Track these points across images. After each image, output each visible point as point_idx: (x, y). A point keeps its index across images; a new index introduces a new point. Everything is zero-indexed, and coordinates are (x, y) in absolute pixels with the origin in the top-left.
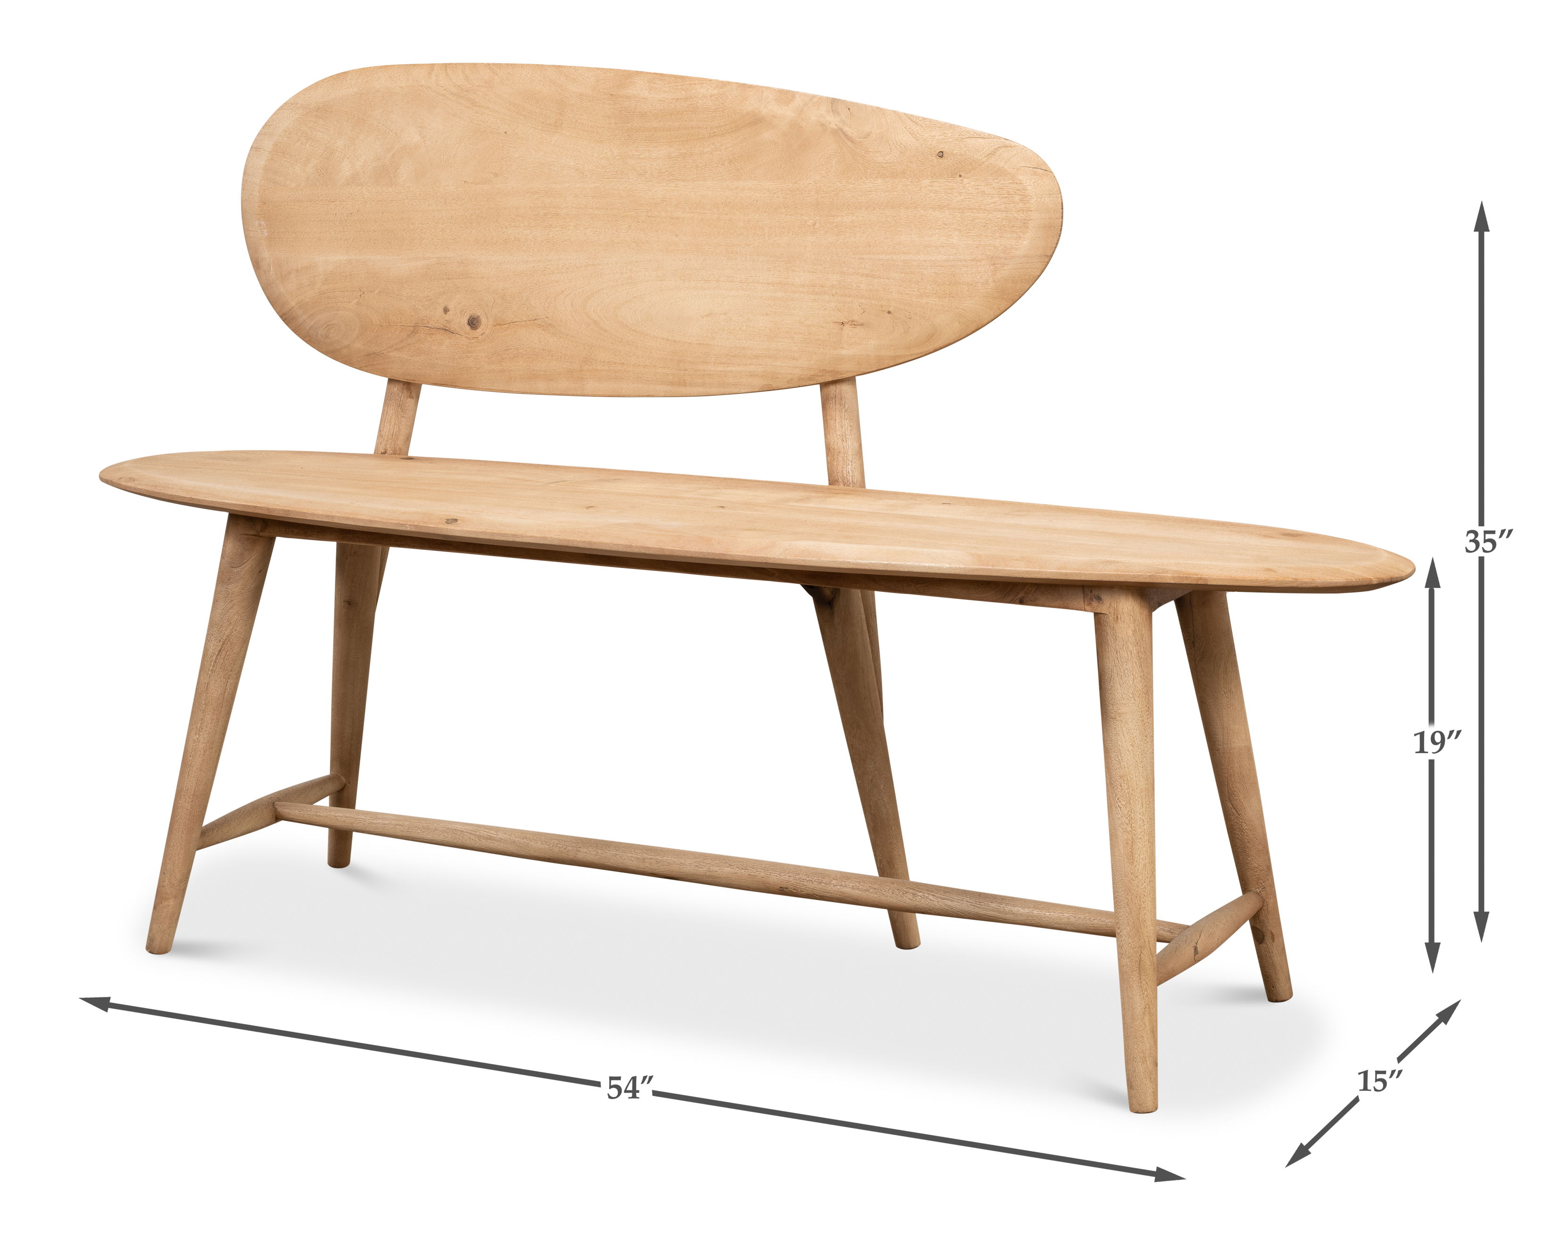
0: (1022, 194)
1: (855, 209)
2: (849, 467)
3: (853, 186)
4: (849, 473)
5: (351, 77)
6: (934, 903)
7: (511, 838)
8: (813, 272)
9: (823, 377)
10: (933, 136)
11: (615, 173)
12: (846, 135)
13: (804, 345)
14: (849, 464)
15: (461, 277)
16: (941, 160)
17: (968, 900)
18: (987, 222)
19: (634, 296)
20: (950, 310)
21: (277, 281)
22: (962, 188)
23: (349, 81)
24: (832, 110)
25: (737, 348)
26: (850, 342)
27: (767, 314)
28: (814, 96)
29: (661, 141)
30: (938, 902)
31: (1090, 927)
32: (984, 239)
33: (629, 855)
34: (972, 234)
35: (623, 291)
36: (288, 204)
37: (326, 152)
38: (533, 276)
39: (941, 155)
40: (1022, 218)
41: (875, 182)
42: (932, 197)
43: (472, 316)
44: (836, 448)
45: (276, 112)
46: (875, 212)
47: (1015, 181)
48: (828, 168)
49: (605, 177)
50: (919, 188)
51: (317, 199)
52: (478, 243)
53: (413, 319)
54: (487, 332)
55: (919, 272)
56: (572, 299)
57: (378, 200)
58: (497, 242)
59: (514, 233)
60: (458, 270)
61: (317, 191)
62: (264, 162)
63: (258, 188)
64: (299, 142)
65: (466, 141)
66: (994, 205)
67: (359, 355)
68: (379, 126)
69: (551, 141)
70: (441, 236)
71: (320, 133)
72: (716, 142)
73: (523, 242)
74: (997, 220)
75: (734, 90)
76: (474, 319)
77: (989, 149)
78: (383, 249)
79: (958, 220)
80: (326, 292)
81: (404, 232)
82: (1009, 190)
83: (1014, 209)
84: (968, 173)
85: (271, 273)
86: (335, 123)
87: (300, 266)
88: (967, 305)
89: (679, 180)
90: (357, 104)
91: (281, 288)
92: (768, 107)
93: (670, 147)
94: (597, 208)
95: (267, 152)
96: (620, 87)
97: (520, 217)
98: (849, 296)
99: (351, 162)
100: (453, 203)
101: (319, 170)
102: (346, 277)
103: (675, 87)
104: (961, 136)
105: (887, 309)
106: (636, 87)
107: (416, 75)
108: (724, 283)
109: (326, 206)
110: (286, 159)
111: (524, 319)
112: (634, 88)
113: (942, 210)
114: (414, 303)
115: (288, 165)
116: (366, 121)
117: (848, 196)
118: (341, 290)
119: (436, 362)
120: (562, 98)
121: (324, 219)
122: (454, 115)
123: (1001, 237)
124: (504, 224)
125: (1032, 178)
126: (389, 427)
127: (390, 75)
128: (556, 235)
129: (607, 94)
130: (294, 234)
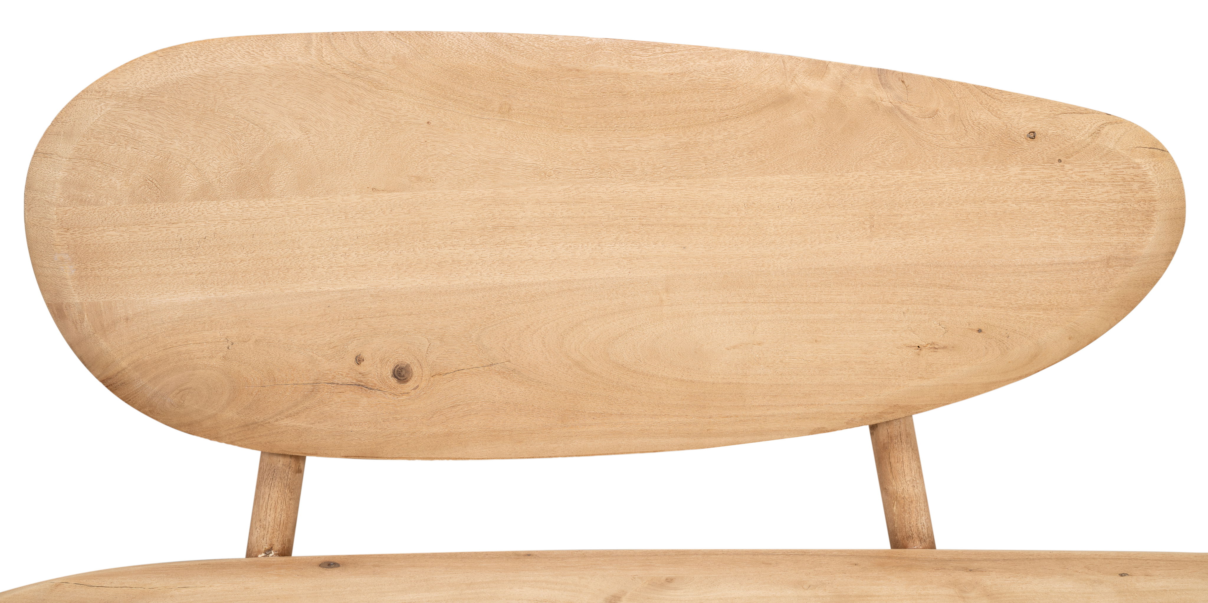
0: (1141, 180)
1: (924, 205)
2: (923, 518)
3: (921, 177)
4: (924, 525)
8: (875, 286)
9: (894, 414)
10: (1019, 113)
11: (591, 171)
12: (905, 115)
13: (870, 377)
14: (923, 514)
15: (378, 315)
16: (1032, 142)
18: (1099, 216)
19: (630, 327)
20: (1058, 324)
21: (96, 335)
22: (1063, 176)
24: (882, 84)
25: (780, 385)
26: (927, 370)
27: (816, 341)
28: (853, 67)
29: (652, 128)
32: (1097, 236)
34: (1082, 231)
35: (614, 321)
36: (103, 230)
37: (159, 157)
38: (484, 308)
39: (1033, 136)
40: (1144, 209)
41: (948, 171)
42: (1024, 187)
43: (398, 365)
44: (907, 496)
45: (70, 103)
46: (951, 208)
47: (1132, 166)
48: (885, 156)
49: (577, 176)
50: (1007, 178)
51: (149, 220)
52: (400, 269)
53: (311, 374)
54: (423, 385)
55: (1015, 280)
56: (542, 336)
57: (245, 218)
58: (427, 266)
59: (451, 253)
60: (372, 306)
61: (149, 209)
62: (60, 173)
63: (55, 209)
64: (115, 144)
65: (371, 135)
66: (1106, 194)
67: (231, 427)
68: (237, 119)
69: (496, 133)
70: (344, 262)
71: (147, 131)
72: (729, 127)
73: (465, 265)
74: (1112, 213)
75: (746, 62)
76: (401, 369)
77: (1091, 127)
78: (258, 284)
79: (1062, 215)
80: (174, 345)
81: (288, 259)
82: (1124, 176)
83: (1132, 199)
84: (1069, 157)
85: (85, 324)
86: (169, 117)
87: (131, 313)
88: (1080, 317)
89: (681, 177)
90: (201, 90)
91: (102, 344)
92: (796, 82)
93: (665, 136)
94: (569, 217)
95: (65, 160)
96: (589, 60)
97: (459, 233)
98: (925, 314)
99: (198, 169)
100: (358, 218)
101: (150, 182)
102: (205, 323)
103: (664, 59)
104: (1053, 112)
105: (976, 327)
106: (610, 59)
107: (287, 50)
108: (755, 305)
109: (165, 229)
110: (95, 168)
111: (475, 365)
112: (609, 61)
113: (1040, 204)
114: (311, 353)
115: (99, 176)
116: (217, 114)
117: (914, 190)
118: (198, 342)
119: (350, 429)
120: (508, 76)
121: (164, 247)
122: (350, 102)
123: (1118, 233)
124: (436, 243)
125: (1147, 160)
126: (273, 515)
127: (247, 50)
128: (513, 253)
129: (571, 70)
130: (117, 270)
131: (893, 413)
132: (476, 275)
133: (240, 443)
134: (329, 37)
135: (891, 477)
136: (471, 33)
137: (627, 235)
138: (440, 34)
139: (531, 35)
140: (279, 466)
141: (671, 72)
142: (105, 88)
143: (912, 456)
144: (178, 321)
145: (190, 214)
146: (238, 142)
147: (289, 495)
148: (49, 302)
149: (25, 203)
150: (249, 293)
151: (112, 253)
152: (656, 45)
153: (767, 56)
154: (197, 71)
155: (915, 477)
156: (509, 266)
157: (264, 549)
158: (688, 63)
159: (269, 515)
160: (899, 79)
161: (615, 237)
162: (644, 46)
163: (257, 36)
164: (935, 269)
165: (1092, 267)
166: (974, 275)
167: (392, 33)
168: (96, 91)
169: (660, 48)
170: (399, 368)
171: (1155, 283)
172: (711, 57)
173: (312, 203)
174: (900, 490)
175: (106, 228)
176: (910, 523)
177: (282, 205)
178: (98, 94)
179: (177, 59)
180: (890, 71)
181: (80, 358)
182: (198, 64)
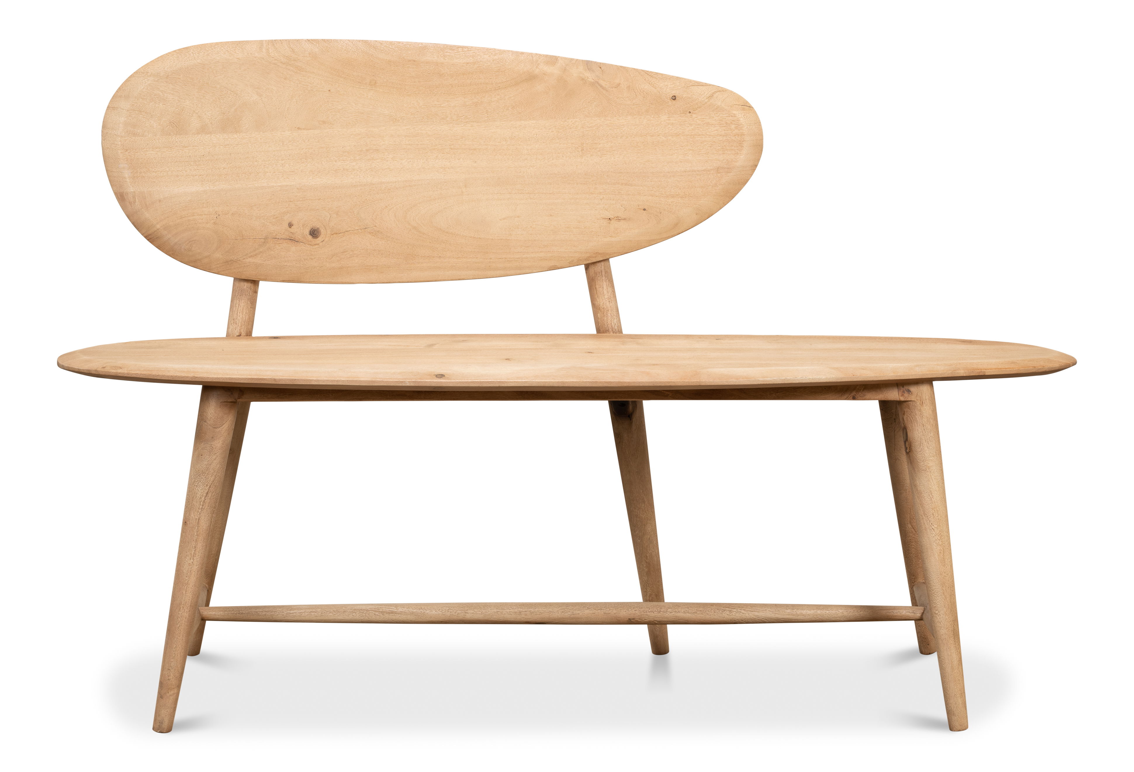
0: (736, 123)
1: (612, 138)
2: (615, 320)
3: (610, 121)
4: (616, 325)
5: (192, 52)
6: (746, 615)
7: (410, 610)
8: (584, 184)
9: (596, 258)
10: (667, 85)
11: (422, 118)
12: (601, 86)
13: (582, 236)
15: (301, 199)
16: (674, 102)
17: (770, 610)
18: (712, 144)
19: (444, 207)
20: (689, 206)
21: (142, 210)
22: (692, 121)
23: (192, 55)
24: (588, 69)
25: (530, 240)
26: (616, 232)
27: (551, 215)
28: (572, 59)
29: (457, 94)
30: (748, 614)
31: (858, 617)
32: (711, 156)
33: (508, 611)
34: (702, 153)
35: (435, 204)
36: (147, 150)
37: (178, 109)
38: (362, 196)
39: (674, 98)
40: (738, 140)
41: (626, 119)
42: (670, 127)
43: (312, 228)
44: (605, 307)
45: (127, 79)
46: (628, 139)
47: (731, 115)
48: (590, 110)
49: (414, 121)
50: (660, 122)
51: (172, 145)
52: (313, 174)
53: (263, 233)
54: (326, 239)
55: (665, 180)
56: (395, 212)
57: (226, 144)
58: (329, 172)
59: (343, 165)
60: (298, 195)
61: (172, 139)
62: (122, 118)
63: (120, 138)
64: (153, 102)
65: (297, 98)
66: (716, 131)
67: (218, 263)
68: (221, 88)
69: (368, 96)
70: (282, 169)
71: (171, 95)
72: (501, 93)
73: (350, 172)
74: (720, 142)
75: (510, 56)
76: (314, 230)
77: (708, 93)
78: (233, 182)
79: (691, 143)
80: (186, 216)
81: (250, 168)
82: (727, 121)
83: (731, 134)
84: (695, 111)
85: (136, 203)
86: (183, 87)
87: (162, 197)
88: (702, 201)
89: (474, 122)
90: (201, 72)
91: (146, 216)
92: (539, 67)
93: (464, 98)
94: (409, 144)
95: (125, 111)
96: (421, 55)
97: (347, 153)
98: (613, 200)
99: (199, 116)
100: (290, 145)
101: (172, 124)
102: (203, 203)
103: (464, 55)
104: (686, 85)
105: (643, 207)
106: (433, 55)
107: (249, 49)
108: (515, 194)
109: (181, 150)
110: (142, 116)
111: (357, 228)
113: (678, 137)
114: (263, 221)
115: (144, 120)
116: (210, 85)
117: (607, 129)
118: (200, 214)
119: (285, 264)
120: (374, 64)
121: (180, 161)
122: (285, 79)
123: (723, 153)
124: (334, 159)
125: (740, 112)
126: (241, 316)
127: (227, 49)
128: (377, 165)
129: (410, 61)
130: (154, 173)
131: (596, 257)
132: (357, 177)
133: (222, 273)
134: (273, 42)
135: (596, 296)
136: (353, 40)
137: (443, 155)
138: (336, 41)
139: (388, 41)
140: (245, 288)
141: (467, 62)
142: (147, 70)
143: (609, 284)
144: (188, 202)
145: (195, 142)
146: (222, 101)
147: (250, 304)
148: (116, 192)
149: (102, 136)
150: (229, 187)
151: (151, 164)
152: (458, 47)
153: (522, 53)
154: (199, 61)
155: (612, 297)
156: (375, 172)
157: (236, 335)
158: (477, 57)
159: (239, 316)
160: (598, 66)
161: (436, 156)
162: (452, 48)
163: (232, 42)
164: (619, 174)
165: (708, 173)
166: (641, 178)
167: (309, 40)
168: (142, 73)
169: (461, 49)
170: (313, 230)
171: (746, 183)
172: (490, 54)
173: (264, 136)
174: (601, 304)
175: (148, 149)
176: (607, 322)
177: (247, 137)
179: (188, 54)
180: (594, 62)
181: (133, 224)
182: (199, 57)
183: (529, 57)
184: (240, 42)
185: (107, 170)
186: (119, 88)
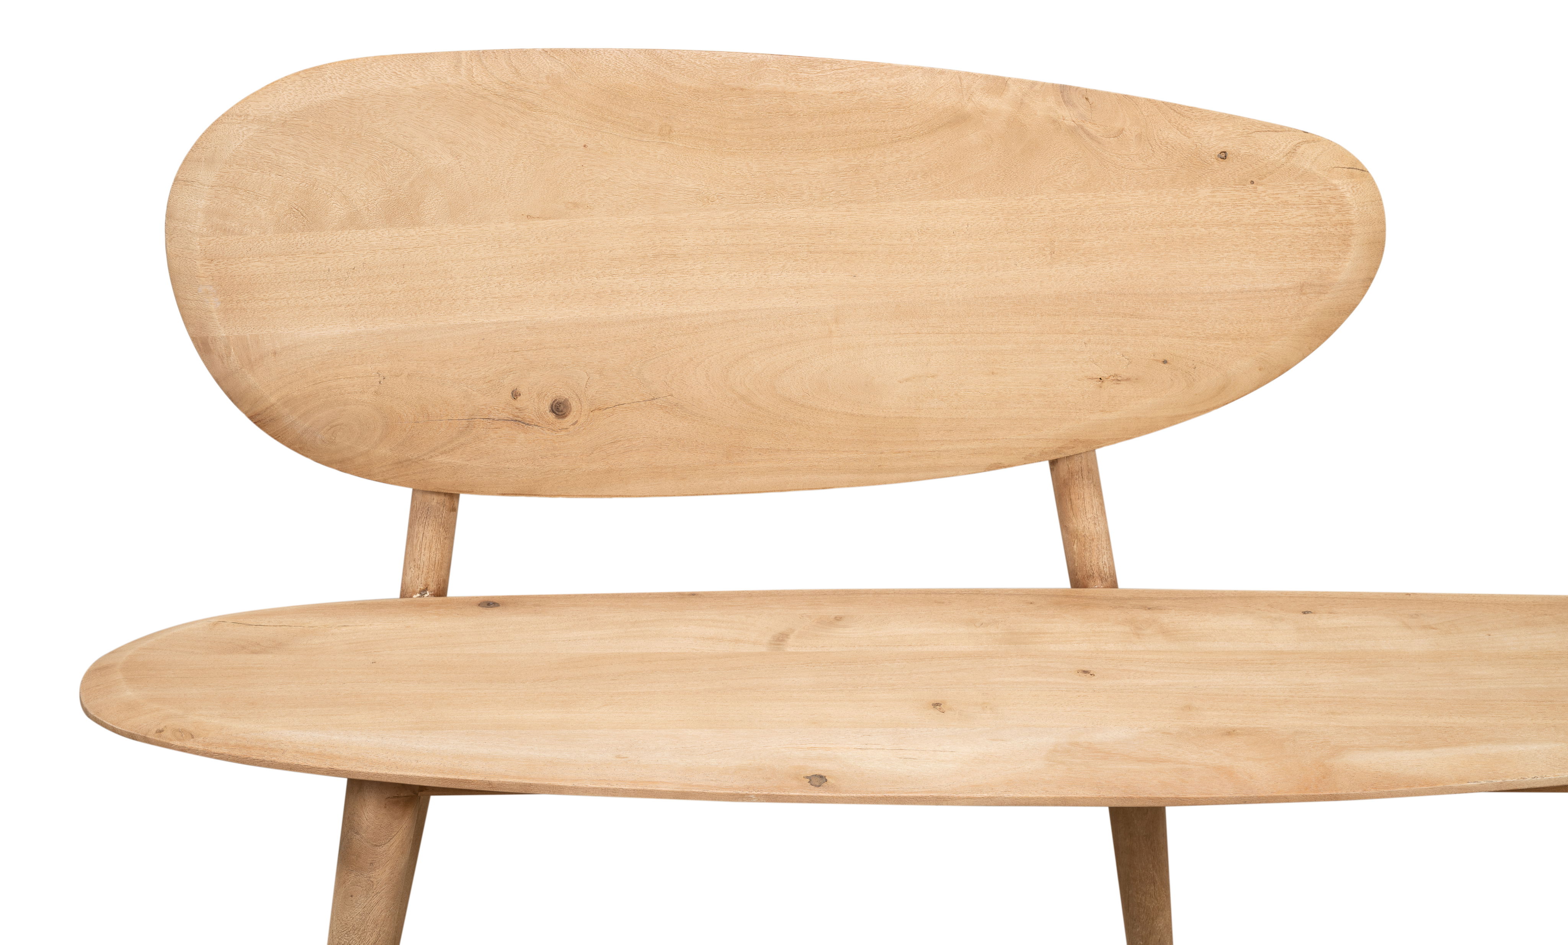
0: (1338, 203)
1: (1108, 230)
2: (1105, 556)
3: (1104, 200)
4: (1105, 564)
8: (1055, 315)
9: (1074, 449)
10: (1209, 132)
11: (756, 196)
12: (1088, 134)
13: (1049, 410)
14: (1104, 553)
15: (534, 347)
16: (1223, 163)
18: (1293, 240)
19: (798, 359)
20: (1248, 354)
21: (243, 370)
22: (1255, 198)
23: (329, 80)
24: (1064, 102)
25: (954, 419)
26: (1109, 403)
27: (993, 373)
28: (1034, 83)
29: (821, 150)
32: (1290, 262)
34: (1274, 257)
35: (781, 353)
36: (248, 260)
37: (305, 183)
38: (645, 340)
39: (1224, 156)
40: (1341, 233)
41: (1134, 194)
42: (1214, 210)
43: (556, 400)
44: (1087, 534)
45: (210, 128)
46: (1137, 233)
47: (1329, 187)
48: (1067, 178)
49: (741, 201)
50: (1196, 200)
51: (296, 251)
52: (557, 300)
53: (466, 410)
54: (582, 420)
55: (1203, 308)
56: (706, 369)
57: (395, 247)
58: (585, 297)
59: (610, 283)
60: (529, 339)
61: (295, 238)
62: (202, 201)
63: (198, 239)
64: (259, 171)
65: (525, 160)
66: (1301, 218)
67: (384, 464)
68: (385, 143)
69: (656, 156)
71: (292, 157)
72: (902, 148)
73: (625, 296)
74: (1307, 237)
75: (920, 78)
76: (560, 404)
77: (1287, 146)
78: (409, 316)
79: (1254, 240)
80: (324, 380)
81: (440, 291)
82: (1320, 198)
83: (1328, 222)
84: (1262, 179)
85: (232, 358)
86: (314, 141)
87: (279, 347)
88: (1271, 347)
89: (852, 202)
90: (347, 114)
91: (250, 379)
92: (974, 100)
93: (835, 158)
94: (733, 245)
95: (207, 187)
96: (753, 78)
97: (618, 262)
98: (1108, 344)
99: (345, 196)
100: (513, 247)
101: (295, 210)
102: (355, 357)
103: (834, 76)
104: (1246, 130)
105: (1161, 358)
106: (776, 77)
107: (436, 70)
108: (928, 335)
109: (312, 260)
110: (238, 196)
111: (637, 399)
112: (775, 80)
113: (1230, 228)
114: (465, 388)
115: (243, 205)
116: (364, 138)
117: (1097, 214)
118: (349, 376)
119: (507, 466)
120: (668, 96)
121: (311, 279)
122: (503, 125)
123: (1313, 258)
124: (594, 272)
125: (1345, 182)
126: (427, 556)
127: (394, 71)
128: (674, 283)
129: (735, 89)
130: (263, 303)
131: (1073, 447)
132: (637, 306)
133: (393, 481)
134: (479, 55)
135: (1071, 514)
136: (629, 50)
137: (794, 263)
138: (596, 52)
139: (692, 51)
140: (433, 504)
141: (840, 90)
142: (246, 112)
143: (1094, 493)
144: (327, 355)
146: (386, 167)
147: (444, 534)
148: (194, 336)
149: (166, 233)
150: (401, 326)
151: (257, 285)
152: (824, 61)
153: (942, 72)
154: (341, 93)
155: (1097, 515)
156: (671, 296)
157: (419, 590)
158: (858, 81)
159: (424, 555)
160: (1083, 96)
161: (782, 265)
162: (812, 63)
163: (404, 55)
164: (1119, 297)
165: (1284, 294)
166: (1159, 303)
167: (545, 51)
168: (237, 115)
169: (828, 65)
170: (557, 403)
171: (1351, 311)
172: (883, 74)
173: (464, 231)
174: (1081, 528)
175: (251, 258)
176: (1091, 562)
177: (433, 233)
178: (239, 118)
179: (321, 80)
180: (1074, 87)
181: (228, 393)
182: (343, 85)
183: (953, 79)
184: (418, 55)
185: (177, 297)
186: (196, 144)
